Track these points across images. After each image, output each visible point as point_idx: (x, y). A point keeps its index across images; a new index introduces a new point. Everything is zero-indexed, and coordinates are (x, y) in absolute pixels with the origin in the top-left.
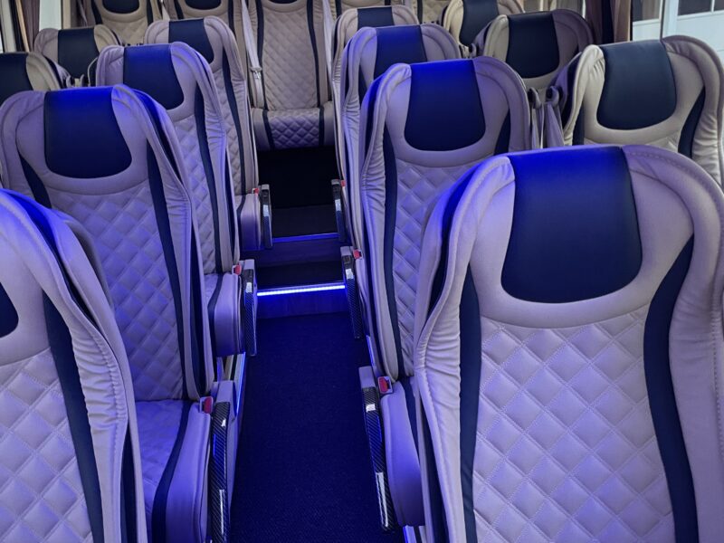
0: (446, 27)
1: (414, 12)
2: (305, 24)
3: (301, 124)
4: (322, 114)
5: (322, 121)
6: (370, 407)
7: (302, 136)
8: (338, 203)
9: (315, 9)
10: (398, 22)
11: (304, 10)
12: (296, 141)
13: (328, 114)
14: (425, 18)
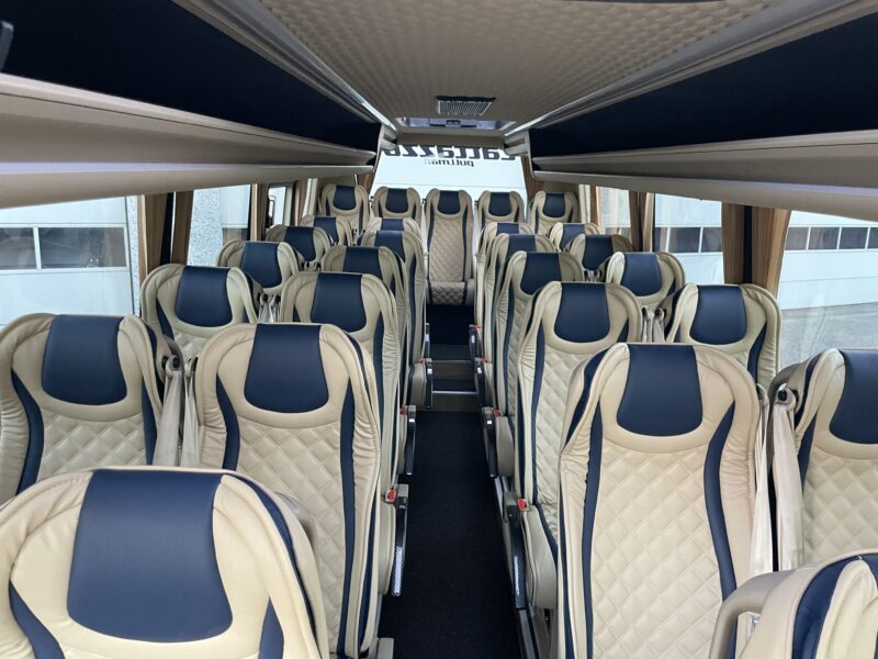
0: (551, 240)
1: (533, 228)
2: (460, 229)
3: (452, 290)
4: (466, 285)
5: (466, 290)
6: (490, 422)
7: (451, 297)
8: (473, 338)
9: (468, 220)
10: (521, 232)
11: (461, 220)
12: (447, 301)
13: (471, 284)
14: (540, 232)
